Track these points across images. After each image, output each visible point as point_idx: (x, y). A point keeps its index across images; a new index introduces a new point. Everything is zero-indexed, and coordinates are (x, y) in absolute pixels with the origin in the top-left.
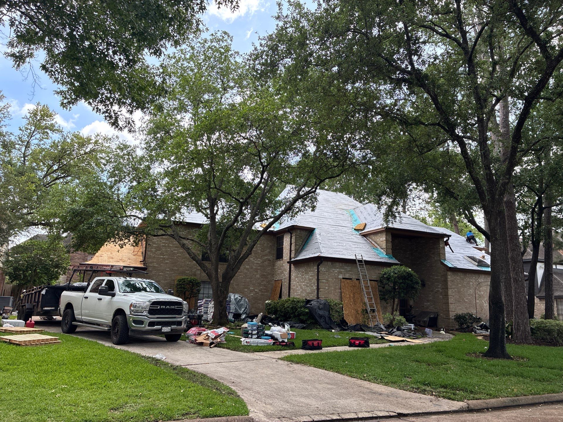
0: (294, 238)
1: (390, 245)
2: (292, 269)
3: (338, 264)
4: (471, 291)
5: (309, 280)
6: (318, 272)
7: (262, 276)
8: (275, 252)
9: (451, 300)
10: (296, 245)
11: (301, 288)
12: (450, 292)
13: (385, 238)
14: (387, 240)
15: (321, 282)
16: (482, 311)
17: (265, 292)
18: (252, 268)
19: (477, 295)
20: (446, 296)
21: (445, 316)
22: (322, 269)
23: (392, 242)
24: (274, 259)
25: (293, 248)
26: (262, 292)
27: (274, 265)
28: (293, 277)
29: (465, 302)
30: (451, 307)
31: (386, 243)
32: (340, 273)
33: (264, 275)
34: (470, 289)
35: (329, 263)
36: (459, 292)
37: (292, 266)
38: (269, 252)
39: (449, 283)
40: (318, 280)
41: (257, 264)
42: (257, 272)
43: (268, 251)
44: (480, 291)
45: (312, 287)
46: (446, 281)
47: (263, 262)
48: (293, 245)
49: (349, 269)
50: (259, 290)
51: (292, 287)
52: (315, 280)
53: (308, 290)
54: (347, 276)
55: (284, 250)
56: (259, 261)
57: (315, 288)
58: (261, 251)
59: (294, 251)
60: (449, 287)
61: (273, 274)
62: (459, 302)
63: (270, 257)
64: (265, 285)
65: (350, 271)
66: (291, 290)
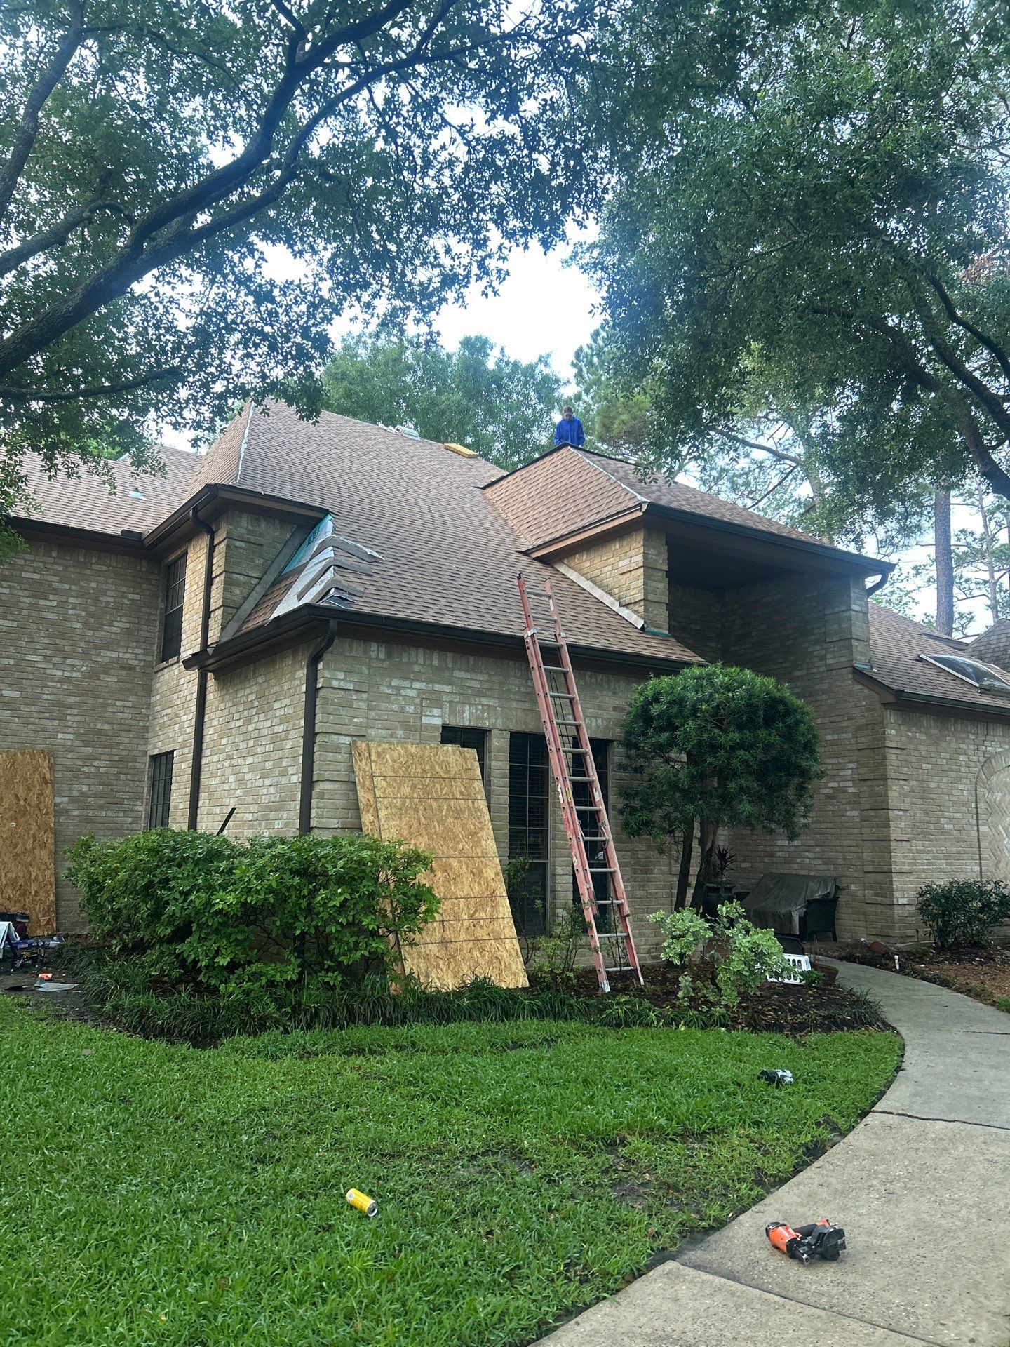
0: (221, 549)
1: (662, 586)
2: (210, 697)
3: (419, 659)
4: (964, 790)
5: (275, 739)
6: (313, 692)
7: (90, 736)
8: (154, 632)
9: (898, 828)
10: (228, 584)
11: (241, 783)
12: (894, 793)
13: (639, 559)
14: (647, 567)
15: (324, 748)
16: (997, 865)
17: (101, 808)
18: (35, 699)
19: (982, 806)
20: (878, 809)
21: (869, 894)
22: (332, 675)
23: (668, 574)
24: (149, 665)
25: (216, 600)
26: (89, 807)
27: (148, 691)
28: (210, 733)
29: (944, 833)
30: (901, 855)
31: (647, 577)
32: (434, 700)
33: (100, 733)
34: (959, 780)
35: (376, 651)
36: (924, 793)
37: (211, 683)
38: (129, 632)
39: (892, 758)
40: (310, 735)
41: (62, 680)
42: (62, 717)
43: (120, 625)
44: (990, 790)
45: (284, 773)
46: (877, 750)
47: (94, 674)
48: (218, 584)
49: (475, 680)
50: (72, 800)
51: (205, 780)
52: (295, 741)
53: (268, 794)
54: (466, 717)
55: (186, 617)
56: (75, 669)
57: (296, 779)
58: (86, 625)
59: (219, 613)
60: (892, 774)
61: (146, 729)
62: (925, 832)
63: (132, 655)
64: (99, 778)
65: (480, 693)
66: (203, 795)
